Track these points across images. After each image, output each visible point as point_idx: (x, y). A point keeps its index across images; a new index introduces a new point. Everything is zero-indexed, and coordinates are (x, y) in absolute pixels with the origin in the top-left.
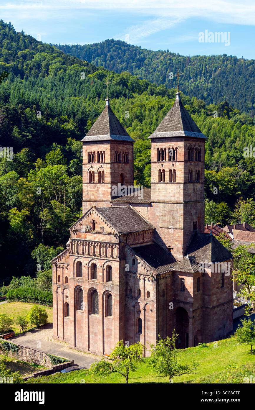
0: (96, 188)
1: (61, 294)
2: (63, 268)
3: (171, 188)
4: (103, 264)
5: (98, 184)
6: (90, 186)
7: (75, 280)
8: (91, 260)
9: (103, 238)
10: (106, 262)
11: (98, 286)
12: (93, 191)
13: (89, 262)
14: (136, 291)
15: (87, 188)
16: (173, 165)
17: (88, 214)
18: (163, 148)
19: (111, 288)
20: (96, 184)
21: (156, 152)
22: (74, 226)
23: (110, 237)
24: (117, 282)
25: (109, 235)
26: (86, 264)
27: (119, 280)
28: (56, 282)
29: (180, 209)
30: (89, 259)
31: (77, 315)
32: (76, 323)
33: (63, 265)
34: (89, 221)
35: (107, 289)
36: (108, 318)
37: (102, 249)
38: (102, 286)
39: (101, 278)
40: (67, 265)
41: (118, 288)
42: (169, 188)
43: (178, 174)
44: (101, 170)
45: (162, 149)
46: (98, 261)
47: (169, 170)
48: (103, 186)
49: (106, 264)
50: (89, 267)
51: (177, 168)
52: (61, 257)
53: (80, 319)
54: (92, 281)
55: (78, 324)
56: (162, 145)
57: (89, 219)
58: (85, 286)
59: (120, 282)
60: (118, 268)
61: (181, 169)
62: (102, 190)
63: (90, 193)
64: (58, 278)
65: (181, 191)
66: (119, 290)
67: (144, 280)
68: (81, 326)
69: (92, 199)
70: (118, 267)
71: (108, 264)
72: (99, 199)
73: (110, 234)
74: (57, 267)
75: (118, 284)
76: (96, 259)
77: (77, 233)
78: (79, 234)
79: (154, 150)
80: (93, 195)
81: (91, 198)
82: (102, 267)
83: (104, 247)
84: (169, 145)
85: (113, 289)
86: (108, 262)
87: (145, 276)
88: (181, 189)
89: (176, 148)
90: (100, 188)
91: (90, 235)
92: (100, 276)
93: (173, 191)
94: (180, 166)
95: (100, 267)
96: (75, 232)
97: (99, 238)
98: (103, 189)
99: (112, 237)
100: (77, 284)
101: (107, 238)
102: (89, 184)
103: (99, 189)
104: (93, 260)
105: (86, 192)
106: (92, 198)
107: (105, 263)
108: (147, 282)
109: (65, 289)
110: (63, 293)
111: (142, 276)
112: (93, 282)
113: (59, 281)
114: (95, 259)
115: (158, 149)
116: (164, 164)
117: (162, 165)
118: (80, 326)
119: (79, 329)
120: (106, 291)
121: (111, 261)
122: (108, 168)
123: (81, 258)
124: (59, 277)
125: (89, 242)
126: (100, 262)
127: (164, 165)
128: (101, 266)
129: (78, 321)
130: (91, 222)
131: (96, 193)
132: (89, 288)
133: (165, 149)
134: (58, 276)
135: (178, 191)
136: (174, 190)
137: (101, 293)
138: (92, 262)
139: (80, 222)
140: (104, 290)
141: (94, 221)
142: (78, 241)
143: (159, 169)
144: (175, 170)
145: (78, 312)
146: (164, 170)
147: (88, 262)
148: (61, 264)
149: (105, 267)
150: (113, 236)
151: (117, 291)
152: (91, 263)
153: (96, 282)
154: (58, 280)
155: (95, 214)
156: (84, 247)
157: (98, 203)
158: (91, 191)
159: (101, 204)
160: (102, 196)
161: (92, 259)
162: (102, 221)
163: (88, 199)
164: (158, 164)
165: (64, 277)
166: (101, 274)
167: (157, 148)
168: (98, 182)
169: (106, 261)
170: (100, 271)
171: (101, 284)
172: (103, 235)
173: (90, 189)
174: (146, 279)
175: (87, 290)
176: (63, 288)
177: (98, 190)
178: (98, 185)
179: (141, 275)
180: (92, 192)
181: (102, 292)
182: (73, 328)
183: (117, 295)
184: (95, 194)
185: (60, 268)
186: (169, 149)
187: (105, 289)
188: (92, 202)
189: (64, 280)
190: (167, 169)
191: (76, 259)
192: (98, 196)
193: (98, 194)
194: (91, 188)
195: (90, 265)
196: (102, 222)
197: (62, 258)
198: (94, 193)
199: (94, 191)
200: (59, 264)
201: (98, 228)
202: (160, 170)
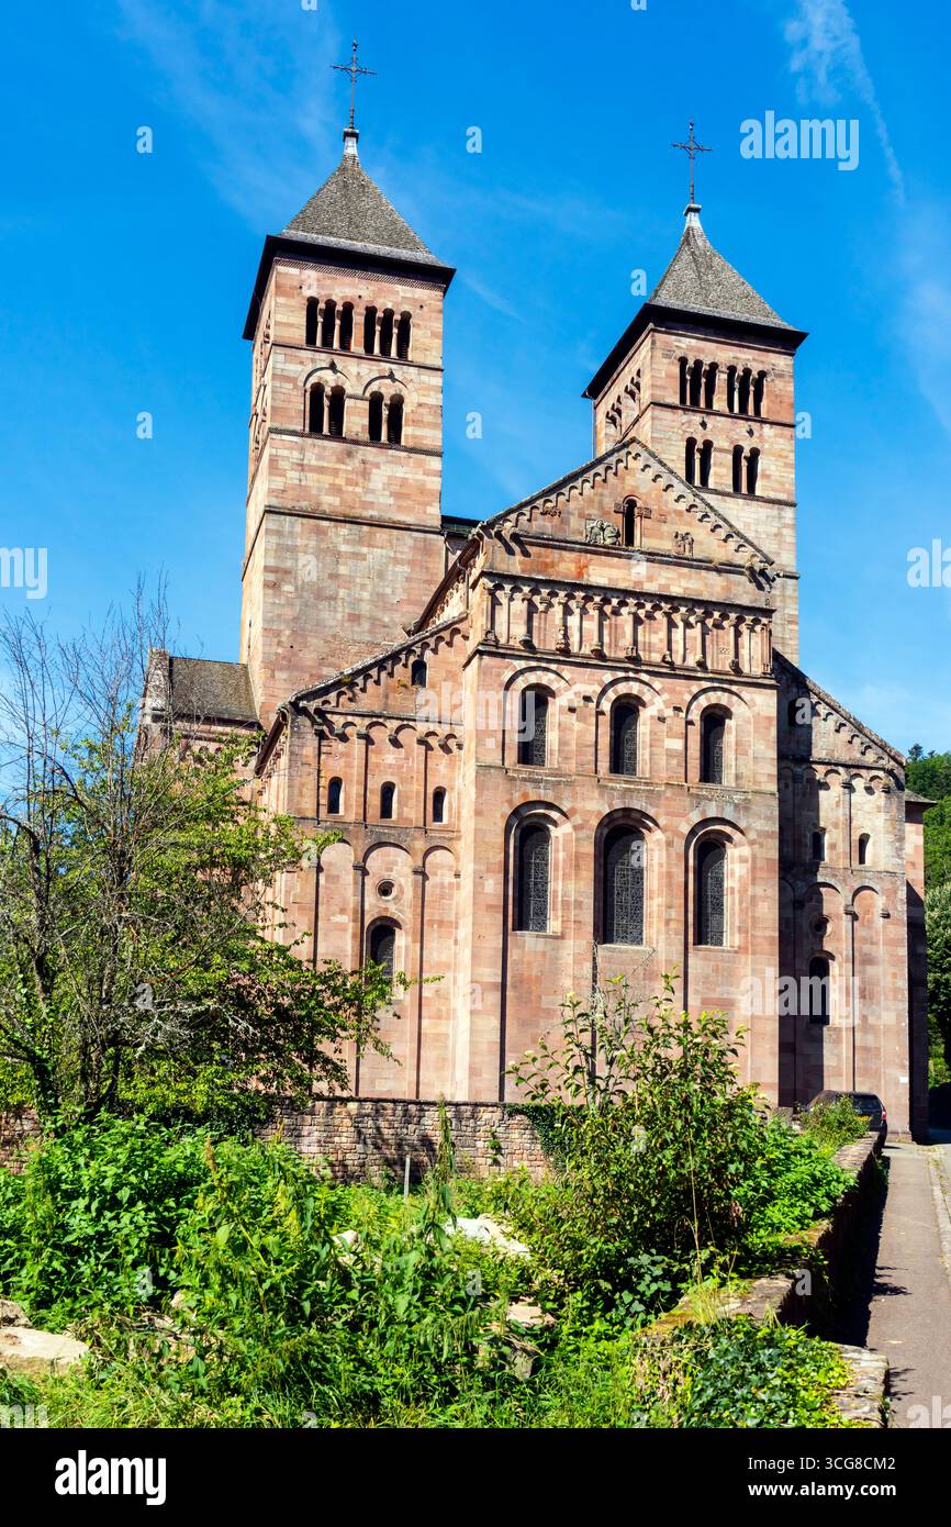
0: (354, 464)
1: (349, 877)
2: (368, 740)
3: (741, 514)
4: (688, 698)
5: (366, 444)
6: (316, 451)
7: (511, 774)
8: (614, 683)
9: (684, 583)
10: (704, 691)
11: (663, 802)
12: (335, 472)
13: (604, 692)
14: (809, 841)
15: (296, 454)
16: (751, 432)
17: (600, 469)
18: (707, 361)
19: (736, 806)
20: (356, 442)
21: (676, 370)
22: (513, 517)
23: (728, 580)
24: (763, 779)
25: (719, 571)
26: (587, 699)
27: (774, 771)
28: (311, 814)
29: (783, 596)
30: (608, 677)
31: (513, 955)
32: (509, 993)
33: (371, 726)
34: (609, 504)
35: (712, 812)
36: (710, 950)
37: (678, 634)
38: (687, 801)
39: (675, 762)
40: (396, 724)
41: (775, 803)
42: (735, 512)
43: (773, 468)
44: (388, 390)
45: (698, 363)
46: (657, 683)
47: (732, 449)
48: (397, 461)
49: (703, 701)
50: (603, 713)
51: (767, 446)
52: (360, 681)
53: (534, 972)
54: (619, 783)
55: (519, 998)
56: (701, 350)
57: (606, 492)
58: (579, 805)
59: (780, 777)
60: (769, 718)
61: (784, 454)
62: (390, 477)
63: (319, 481)
64: (324, 792)
65: (785, 531)
66: (776, 813)
67: (848, 787)
68: (544, 1006)
69: (326, 508)
70: (773, 712)
71: (714, 698)
72: (368, 513)
73: (726, 568)
74: (321, 736)
75: (773, 787)
76: (647, 672)
77: (532, 550)
78: (540, 556)
79: (665, 361)
80: (336, 490)
81: (319, 504)
82: (683, 715)
83: (688, 625)
84: (731, 354)
85: (747, 809)
86: (714, 689)
87: (854, 771)
88: (785, 526)
89: (762, 374)
90: (377, 466)
91: (611, 566)
92: (670, 754)
93: (753, 528)
94: (782, 441)
95: (669, 712)
96: (521, 544)
97: (663, 582)
98: (400, 472)
99: (739, 584)
100: (525, 795)
101: (706, 585)
102: (309, 441)
103: (374, 471)
104: (627, 679)
105: (293, 476)
106: (330, 502)
107: (695, 697)
108: (859, 796)
109: (380, 844)
110: (362, 870)
111: (841, 769)
112: (627, 782)
113: (333, 807)
114: (645, 677)
115: (683, 361)
116: (711, 421)
117: (704, 425)
118: (539, 1008)
119: (523, 1024)
120: (705, 822)
121: (734, 688)
122: (429, 388)
123: (553, 667)
124: (336, 784)
125: (607, 592)
126: (672, 691)
127: (709, 426)
128: (677, 709)
129: (520, 981)
130: (617, 505)
131: (357, 484)
132: (607, 811)
133: (714, 366)
134: (324, 782)
135: (775, 530)
136: (757, 522)
137: (677, 834)
138: (622, 688)
139: (553, 497)
140: (696, 818)
141: (632, 504)
142: (536, 585)
143: (688, 435)
144: (755, 453)
145: (528, 939)
146: (708, 445)
147: (599, 689)
148: (357, 720)
149: (695, 715)
150: (744, 579)
151: (767, 818)
152: (611, 695)
153: (647, 784)
154: (324, 801)
155: (640, 475)
156: (573, 621)
157: (365, 528)
158: (320, 470)
159: (384, 536)
160: (391, 501)
161: (621, 674)
162: (682, 506)
163: (304, 504)
164: (682, 417)
165: (375, 784)
166: (678, 744)
167: (680, 354)
168: (366, 436)
169: (706, 684)
170: (670, 729)
171: (676, 790)
172: (686, 570)
173: (314, 462)
174: (859, 784)
175: (595, 822)
176: (363, 844)
177: (365, 474)
178: (371, 453)
179: (833, 765)
180: (327, 479)
181: (686, 829)
182: (496, 1023)
183: (768, 835)
184: (350, 489)
185: (343, 738)
186: (732, 370)
187: (704, 812)
188: (325, 524)
189: (375, 801)
190: (720, 442)
191: (522, 672)
192: (369, 498)
193: (368, 491)
194: (320, 458)
195: (606, 706)
196: (679, 513)
197: (363, 690)
198: (340, 481)
199: (341, 474)
200: (338, 721)
201: (661, 538)
202: (691, 443)
